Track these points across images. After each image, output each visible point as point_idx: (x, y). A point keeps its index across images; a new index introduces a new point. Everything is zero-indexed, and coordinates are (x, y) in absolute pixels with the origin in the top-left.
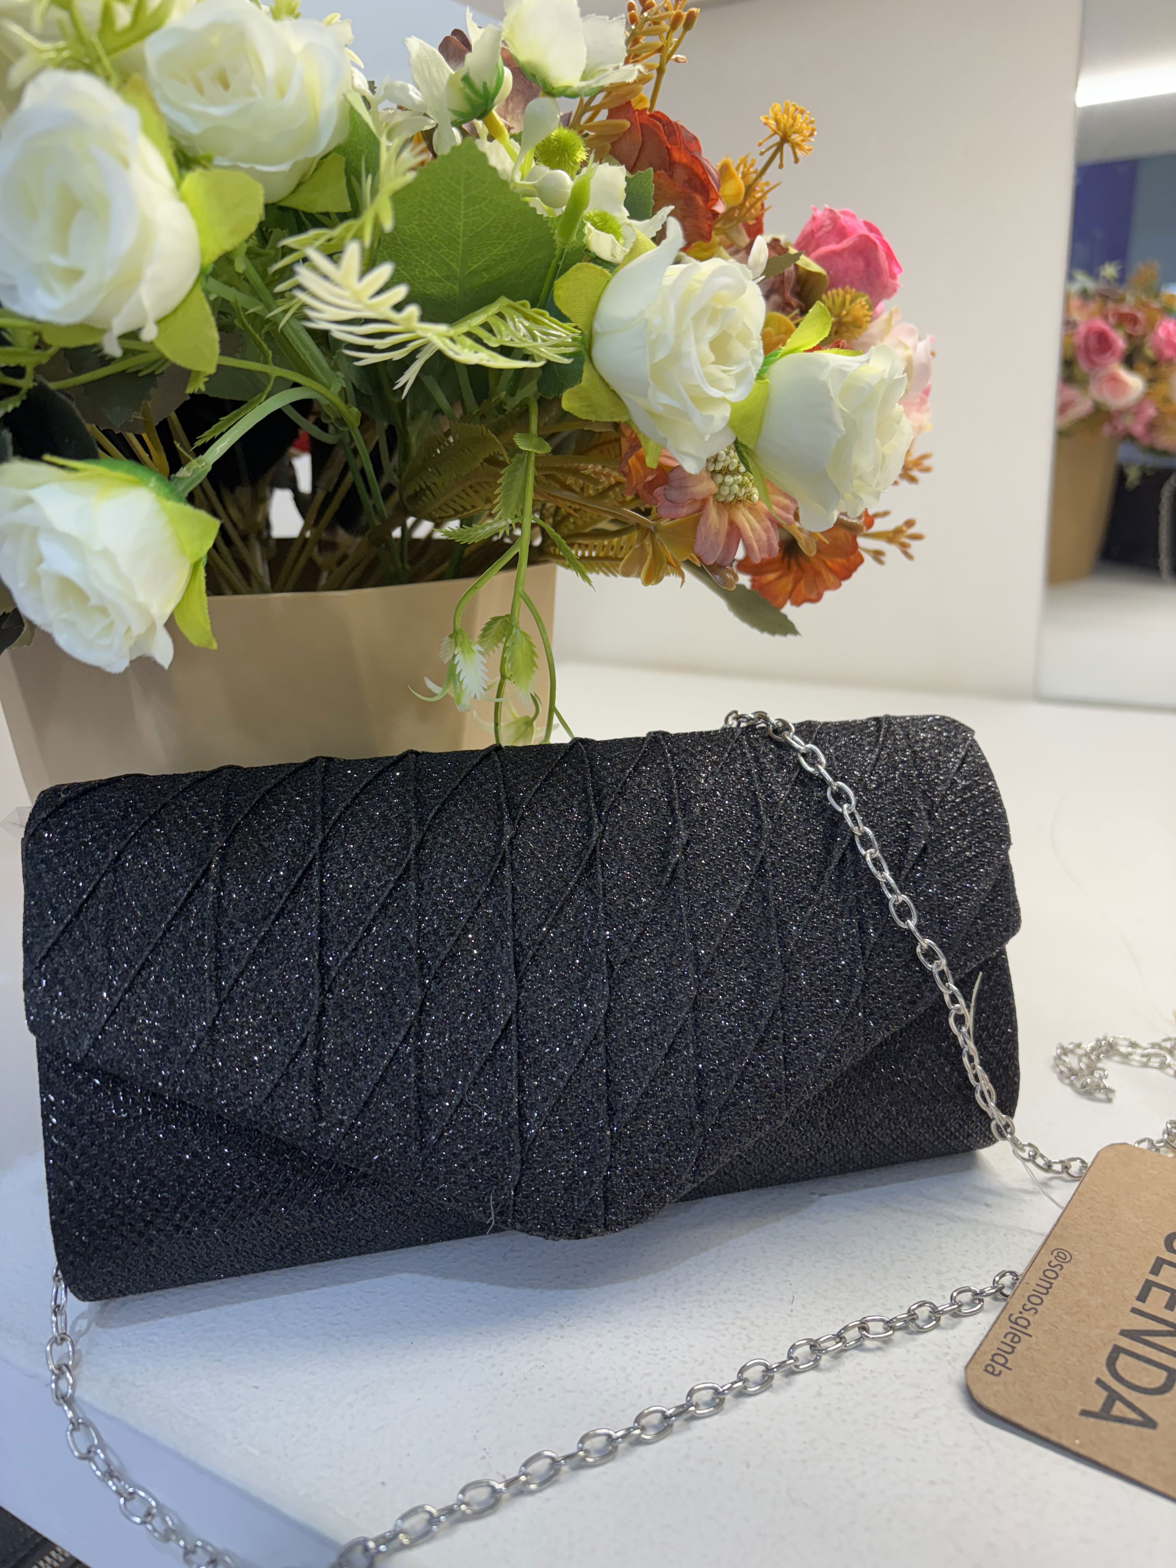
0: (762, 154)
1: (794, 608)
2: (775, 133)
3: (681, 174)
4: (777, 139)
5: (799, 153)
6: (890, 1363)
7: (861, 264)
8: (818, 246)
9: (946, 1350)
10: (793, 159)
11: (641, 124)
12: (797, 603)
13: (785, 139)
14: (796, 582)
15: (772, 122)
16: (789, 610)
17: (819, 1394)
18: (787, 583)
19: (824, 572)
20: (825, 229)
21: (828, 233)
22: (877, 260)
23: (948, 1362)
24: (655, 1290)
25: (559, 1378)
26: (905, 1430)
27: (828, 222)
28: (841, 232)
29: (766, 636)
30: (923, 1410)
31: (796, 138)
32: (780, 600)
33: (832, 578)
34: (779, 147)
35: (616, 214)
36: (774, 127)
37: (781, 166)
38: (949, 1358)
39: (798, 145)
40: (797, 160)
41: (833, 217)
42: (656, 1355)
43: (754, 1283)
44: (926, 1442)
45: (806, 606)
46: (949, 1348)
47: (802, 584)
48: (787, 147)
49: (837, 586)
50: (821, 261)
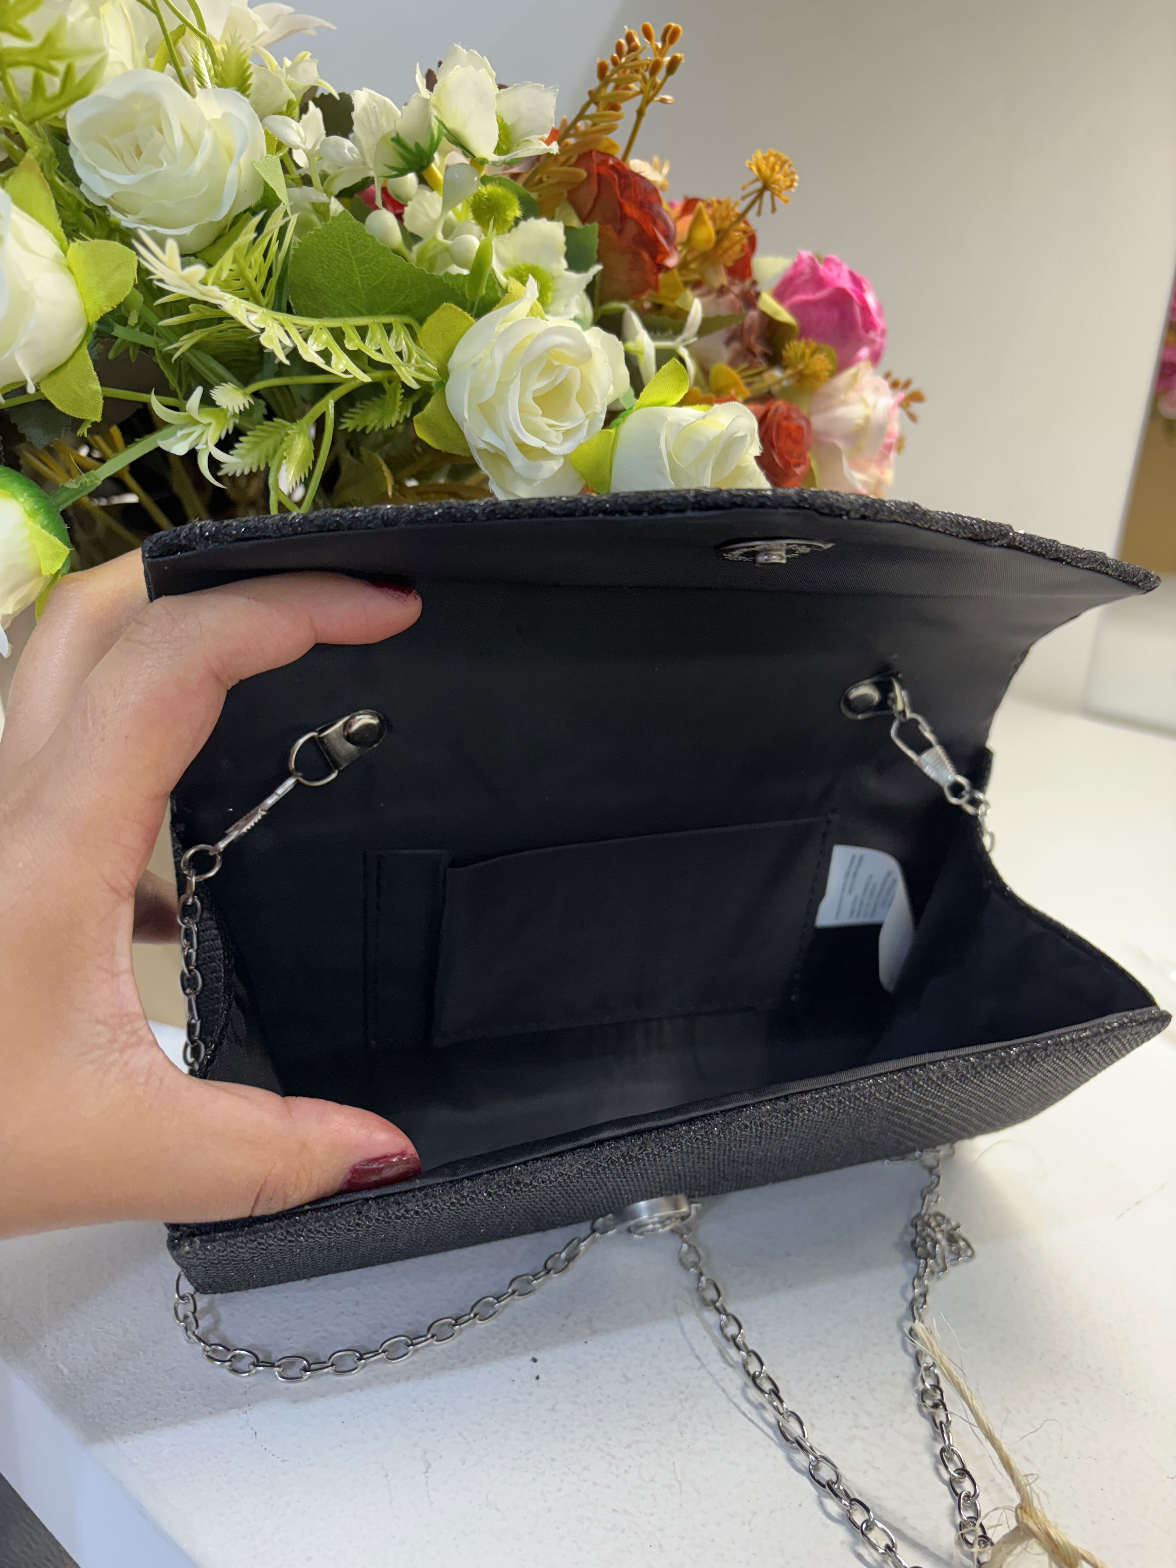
0: (743, 198)
2: (757, 180)
3: (631, 230)
4: (759, 185)
7: (835, 314)
8: (794, 293)
11: (599, 175)
13: (766, 187)
15: (754, 168)
20: (803, 278)
22: (852, 312)
27: (808, 270)
28: (819, 282)
35: (554, 268)
37: (759, 213)
39: (778, 195)
40: (774, 210)
41: (813, 265)
48: (767, 195)
50: (794, 310)
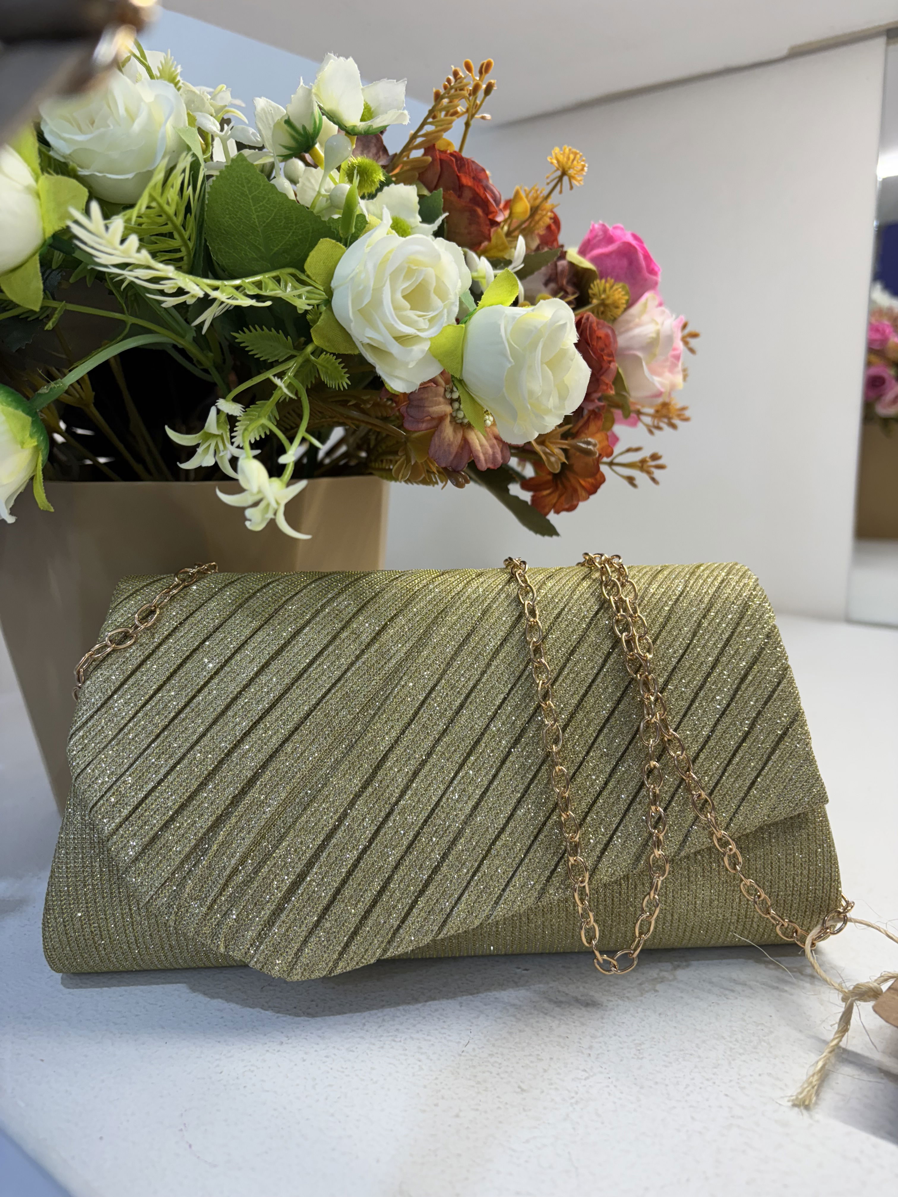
0: (548, 184)
1: (556, 515)
2: (558, 169)
3: (467, 194)
4: (559, 173)
5: (574, 182)
7: (625, 262)
8: (592, 249)
10: (569, 186)
11: (441, 160)
12: (557, 512)
13: (564, 173)
14: (560, 496)
15: (555, 161)
16: (552, 517)
17: (457, 1116)
18: (554, 499)
19: (579, 489)
20: (598, 238)
21: (600, 241)
22: (637, 260)
24: (364, 1025)
25: (263, 1081)
27: (600, 233)
28: (609, 239)
29: (539, 537)
31: (571, 172)
32: (547, 510)
33: (584, 494)
34: (560, 179)
35: (412, 220)
36: (556, 165)
37: (561, 192)
39: (573, 177)
40: (571, 188)
41: (605, 230)
42: (343, 1072)
43: (443, 1028)
45: (564, 514)
47: (563, 498)
48: (566, 179)
49: (587, 498)
50: (593, 260)
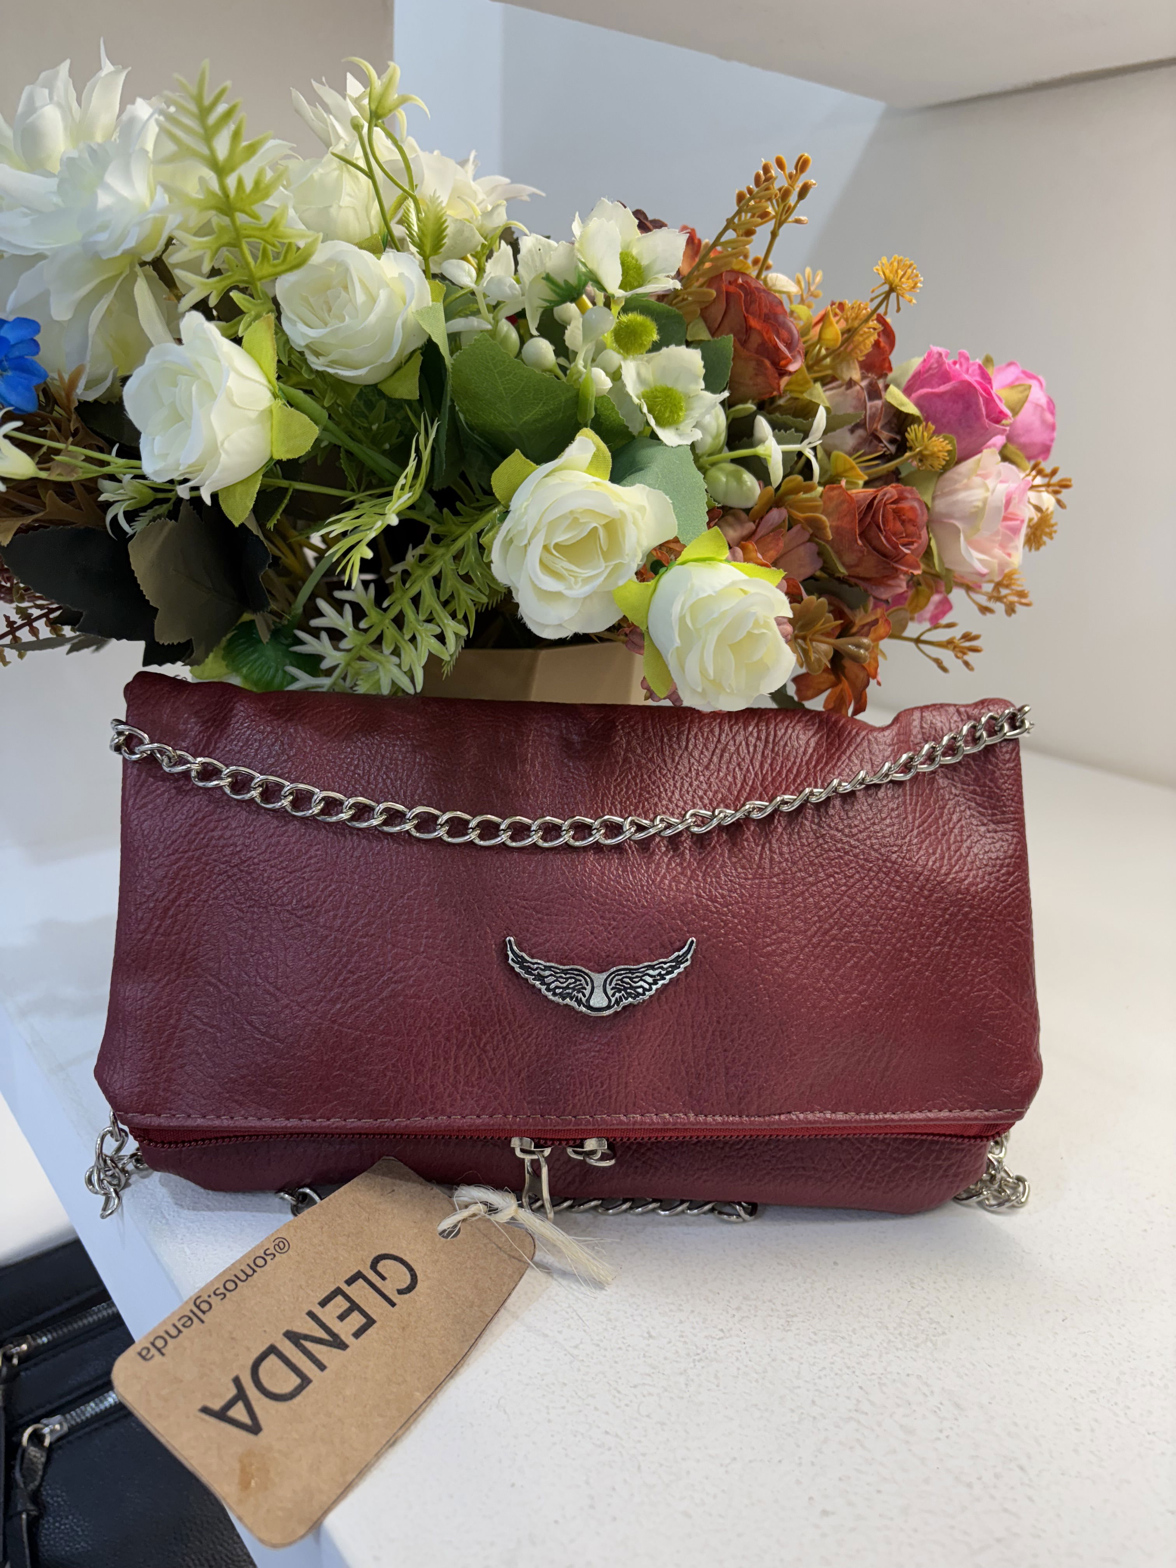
0: (872, 300)
2: (885, 284)
4: (886, 288)
5: (903, 298)
6: (649, 1345)
7: (958, 406)
8: (920, 387)
9: (699, 1351)
10: (896, 308)
13: (892, 290)
15: (882, 274)
20: (930, 373)
21: (932, 376)
22: (975, 405)
23: (694, 1361)
26: (619, 1392)
27: (935, 365)
28: (944, 376)
30: (644, 1384)
31: (900, 289)
34: (887, 296)
36: (883, 279)
38: (697, 1358)
40: (898, 310)
41: (940, 361)
44: (627, 1405)
46: (704, 1351)
48: (893, 296)
50: (919, 402)
